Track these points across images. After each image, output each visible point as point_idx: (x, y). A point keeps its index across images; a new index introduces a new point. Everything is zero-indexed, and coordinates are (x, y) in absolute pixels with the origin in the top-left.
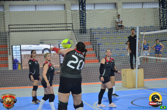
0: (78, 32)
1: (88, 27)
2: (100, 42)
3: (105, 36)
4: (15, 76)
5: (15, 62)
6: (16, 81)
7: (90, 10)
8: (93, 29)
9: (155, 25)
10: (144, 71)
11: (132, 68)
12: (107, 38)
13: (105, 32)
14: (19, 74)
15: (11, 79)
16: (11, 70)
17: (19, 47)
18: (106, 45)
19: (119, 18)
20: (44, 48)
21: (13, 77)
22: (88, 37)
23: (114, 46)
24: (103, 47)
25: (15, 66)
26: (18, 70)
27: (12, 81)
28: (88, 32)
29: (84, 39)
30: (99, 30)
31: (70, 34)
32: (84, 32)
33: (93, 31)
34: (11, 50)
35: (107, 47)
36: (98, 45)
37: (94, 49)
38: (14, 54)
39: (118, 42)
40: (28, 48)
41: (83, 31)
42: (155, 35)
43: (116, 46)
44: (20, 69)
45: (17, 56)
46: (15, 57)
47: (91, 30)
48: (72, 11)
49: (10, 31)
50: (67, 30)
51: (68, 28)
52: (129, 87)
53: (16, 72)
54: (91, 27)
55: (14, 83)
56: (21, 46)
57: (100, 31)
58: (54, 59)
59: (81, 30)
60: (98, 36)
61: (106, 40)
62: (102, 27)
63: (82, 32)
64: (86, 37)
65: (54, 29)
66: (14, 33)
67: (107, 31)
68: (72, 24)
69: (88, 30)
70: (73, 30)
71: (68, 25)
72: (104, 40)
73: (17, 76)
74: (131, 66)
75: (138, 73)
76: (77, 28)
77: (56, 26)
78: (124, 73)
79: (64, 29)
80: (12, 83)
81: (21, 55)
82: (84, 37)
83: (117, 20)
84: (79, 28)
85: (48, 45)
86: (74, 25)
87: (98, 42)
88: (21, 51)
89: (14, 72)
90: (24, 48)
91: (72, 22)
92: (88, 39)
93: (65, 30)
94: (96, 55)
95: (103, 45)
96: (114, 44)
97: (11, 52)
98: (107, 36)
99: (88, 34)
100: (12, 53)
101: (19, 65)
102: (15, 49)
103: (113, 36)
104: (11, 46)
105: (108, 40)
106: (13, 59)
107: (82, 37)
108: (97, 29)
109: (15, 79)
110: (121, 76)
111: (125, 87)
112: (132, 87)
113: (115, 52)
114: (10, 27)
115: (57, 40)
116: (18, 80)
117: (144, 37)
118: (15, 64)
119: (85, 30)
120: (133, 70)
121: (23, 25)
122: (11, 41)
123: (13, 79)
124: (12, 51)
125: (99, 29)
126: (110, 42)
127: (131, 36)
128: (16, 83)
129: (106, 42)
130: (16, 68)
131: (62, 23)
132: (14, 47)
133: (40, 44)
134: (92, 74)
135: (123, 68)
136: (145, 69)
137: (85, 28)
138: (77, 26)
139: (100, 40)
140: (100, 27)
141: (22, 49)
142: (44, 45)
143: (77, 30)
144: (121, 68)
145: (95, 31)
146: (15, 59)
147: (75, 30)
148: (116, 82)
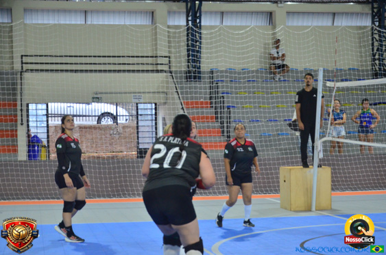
0: (181, 78)
1: (205, 66)
2: (233, 102)
3: (245, 88)
4: (33, 176)
5: (33, 142)
6: (34, 186)
7: (212, 27)
8: (217, 72)
9: (362, 65)
10: (332, 173)
11: (305, 165)
12: (249, 92)
13: (244, 78)
14: (41, 171)
15: (23, 181)
16: (25, 161)
17: (44, 106)
18: (247, 108)
19: (277, 47)
20: (103, 112)
21: (27, 176)
22: (205, 88)
23: (265, 113)
24: (239, 113)
25: (34, 151)
26: (41, 161)
27: (24, 186)
28: (204, 78)
29: (196, 93)
30: (231, 73)
31: (162, 82)
33: (217, 76)
34: (24, 113)
35: (247, 113)
36: (229, 108)
37: (217, 118)
38: (31, 124)
39: (273, 103)
40: (66, 110)
41: (194, 74)
42: (361, 90)
43: (270, 113)
44: (44, 158)
45: (37, 128)
46: (33, 131)
47: (212, 72)
48: (169, 27)
49: (24, 70)
50: (157, 71)
51: (160, 68)
52: (297, 209)
53: (36, 166)
54: (213, 66)
55: (30, 190)
56: (49, 104)
57: (234, 76)
58: (125, 138)
59: (189, 72)
60: (227, 87)
61: (245, 98)
62: (238, 67)
63: (190, 77)
64: (200, 88)
65: (126, 68)
66: (35, 74)
67: (249, 77)
68: (169, 57)
69: (204, 73)
70: (171, 72)
71: (160, 61)
72: (241, 98)
73: (37, 176)
74: (302, 161)
75: (320, 176)
76: (180, 67)
78: (285, 177)
79: (150, 68)
80: (25, 190)
81: (48, 126)
82: (195, 88)
83: (274, 52)
84: (184, 69)
85: (112, 106)
86: (172, 59)
87: (228, 101)
88: (48, 117)
89: (31, 166)
90: (56, 110)
91: (170, 52)
92: (205, 93)
93: (152, 71)
94: (223, 132)
95: (238, 108)
96: (264, 108)
97: (25, 119)
98: (249, 88)
99: (205, 83)
100: (28, 121)
101: (43, 149)
102: (34, 112)
103: (263, 88)
104: (24, 103)
105: (250, 98)
106: (29, 136)
107: (190, 88)
108: (226, 72)
109: (33, 181)
110: (278, 182)
111: (286, 209)
112: (303, 209)
113: (267, 126)
114: (25, 60)
115: (133, 95)
116: (39, 185)
117: (334, 94)
118: (34, 146)
119: (199, 72)
120: (307, 169)
121: (55, 56)
122: (25, 92)
123: (28, 181)
124: (28, 116)
125: (231, 71)
126: (255, 103)
127: (304, 90)
128: (35, 190)
129: (246, 103)
130: (35, 156)
131: (145, 55)
132: (32, 107)
133: (94, 102)
135: (284, 164)
136: (334, 169)
137: (199, 68)
138: (180, 62)
139: (232, 98)
140: (232, 66)
141: (50, 112)
142: (103, 104)
143: (181, 72)
144: (279, 164)
145: (222, 76)
146: (33, 135)
147: (176, 72)
148: (268, 197)
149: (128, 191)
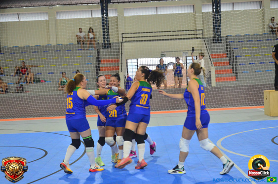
0: (210, 40)
1: (224, 33)
2: (238, 54)
8: (231, 36)
11: (277, 89)
12: (250, 47)
13: (247, 38)
17: (136, 60)
22: (224, 46)
24: (244, 59)
28: (223, 40)
29: (217, 49)
30: (239, 37)
31: (200, 44)
32: (218, 40)
36: (236, 57)
37: (230, 63)
38: (129, 70)
48: (203, 13)
50: (197, 38)
51: (198, 36)
52: (274, 115)
54: (228, 34)
56: (138, 59)
57: (240, 39)
59: (215, 37)
60: (237, 45)
61: (248, 50)
62: (242, 33)
63: (215, 40)
64: (222, 46)
65: (177, 37)
68: (203, 30)
69: (223, 37)
70: (203, 38)
71: (198, 32)
72: (245, 51)
74: (275, 86)
76: (210, 34)
77: (179, 33)
78: (266, 96)
79: (193, 36)
82: (219, 46)
84: (212, 35)
86: (205, 31)
87: (236, 53)
88: (138, 66)
91: (203, 27)
92: (224, 49)
93: (194, 38)
94: (233, 70)
98: (250, 44)
99: (224, 43)
100: (127, 69)
102: (131, 64)
104: (124, 59)
105: (251, 50)
107: (217, 46)
108: (236, 36)
114: (124, 36)
115: (183, 52)
119: (221, 37)
122: (124, 53)
132: (129, 61)
134: (225, 96)
137: (220, 35)
143: (210, 38)
147: (208, 38)
148: (258, 107)
149: (178, 106)
